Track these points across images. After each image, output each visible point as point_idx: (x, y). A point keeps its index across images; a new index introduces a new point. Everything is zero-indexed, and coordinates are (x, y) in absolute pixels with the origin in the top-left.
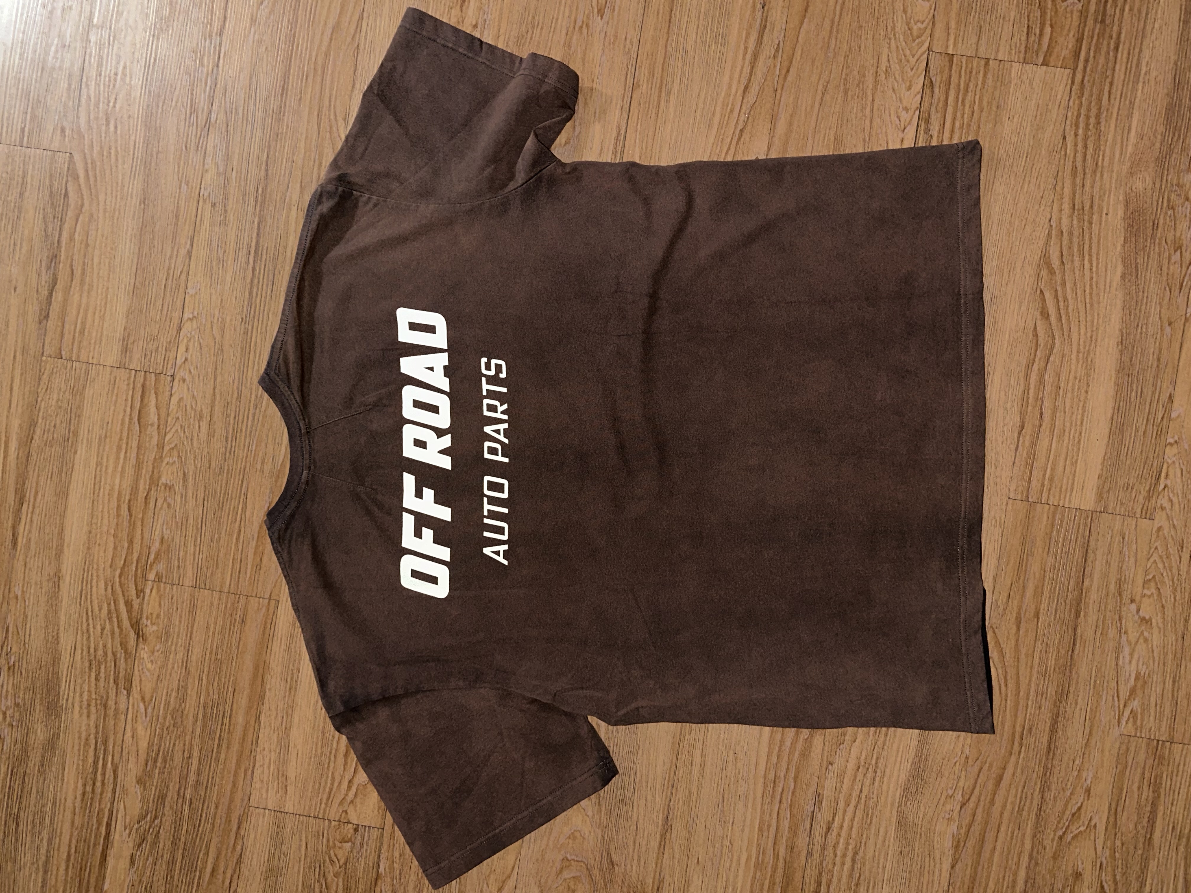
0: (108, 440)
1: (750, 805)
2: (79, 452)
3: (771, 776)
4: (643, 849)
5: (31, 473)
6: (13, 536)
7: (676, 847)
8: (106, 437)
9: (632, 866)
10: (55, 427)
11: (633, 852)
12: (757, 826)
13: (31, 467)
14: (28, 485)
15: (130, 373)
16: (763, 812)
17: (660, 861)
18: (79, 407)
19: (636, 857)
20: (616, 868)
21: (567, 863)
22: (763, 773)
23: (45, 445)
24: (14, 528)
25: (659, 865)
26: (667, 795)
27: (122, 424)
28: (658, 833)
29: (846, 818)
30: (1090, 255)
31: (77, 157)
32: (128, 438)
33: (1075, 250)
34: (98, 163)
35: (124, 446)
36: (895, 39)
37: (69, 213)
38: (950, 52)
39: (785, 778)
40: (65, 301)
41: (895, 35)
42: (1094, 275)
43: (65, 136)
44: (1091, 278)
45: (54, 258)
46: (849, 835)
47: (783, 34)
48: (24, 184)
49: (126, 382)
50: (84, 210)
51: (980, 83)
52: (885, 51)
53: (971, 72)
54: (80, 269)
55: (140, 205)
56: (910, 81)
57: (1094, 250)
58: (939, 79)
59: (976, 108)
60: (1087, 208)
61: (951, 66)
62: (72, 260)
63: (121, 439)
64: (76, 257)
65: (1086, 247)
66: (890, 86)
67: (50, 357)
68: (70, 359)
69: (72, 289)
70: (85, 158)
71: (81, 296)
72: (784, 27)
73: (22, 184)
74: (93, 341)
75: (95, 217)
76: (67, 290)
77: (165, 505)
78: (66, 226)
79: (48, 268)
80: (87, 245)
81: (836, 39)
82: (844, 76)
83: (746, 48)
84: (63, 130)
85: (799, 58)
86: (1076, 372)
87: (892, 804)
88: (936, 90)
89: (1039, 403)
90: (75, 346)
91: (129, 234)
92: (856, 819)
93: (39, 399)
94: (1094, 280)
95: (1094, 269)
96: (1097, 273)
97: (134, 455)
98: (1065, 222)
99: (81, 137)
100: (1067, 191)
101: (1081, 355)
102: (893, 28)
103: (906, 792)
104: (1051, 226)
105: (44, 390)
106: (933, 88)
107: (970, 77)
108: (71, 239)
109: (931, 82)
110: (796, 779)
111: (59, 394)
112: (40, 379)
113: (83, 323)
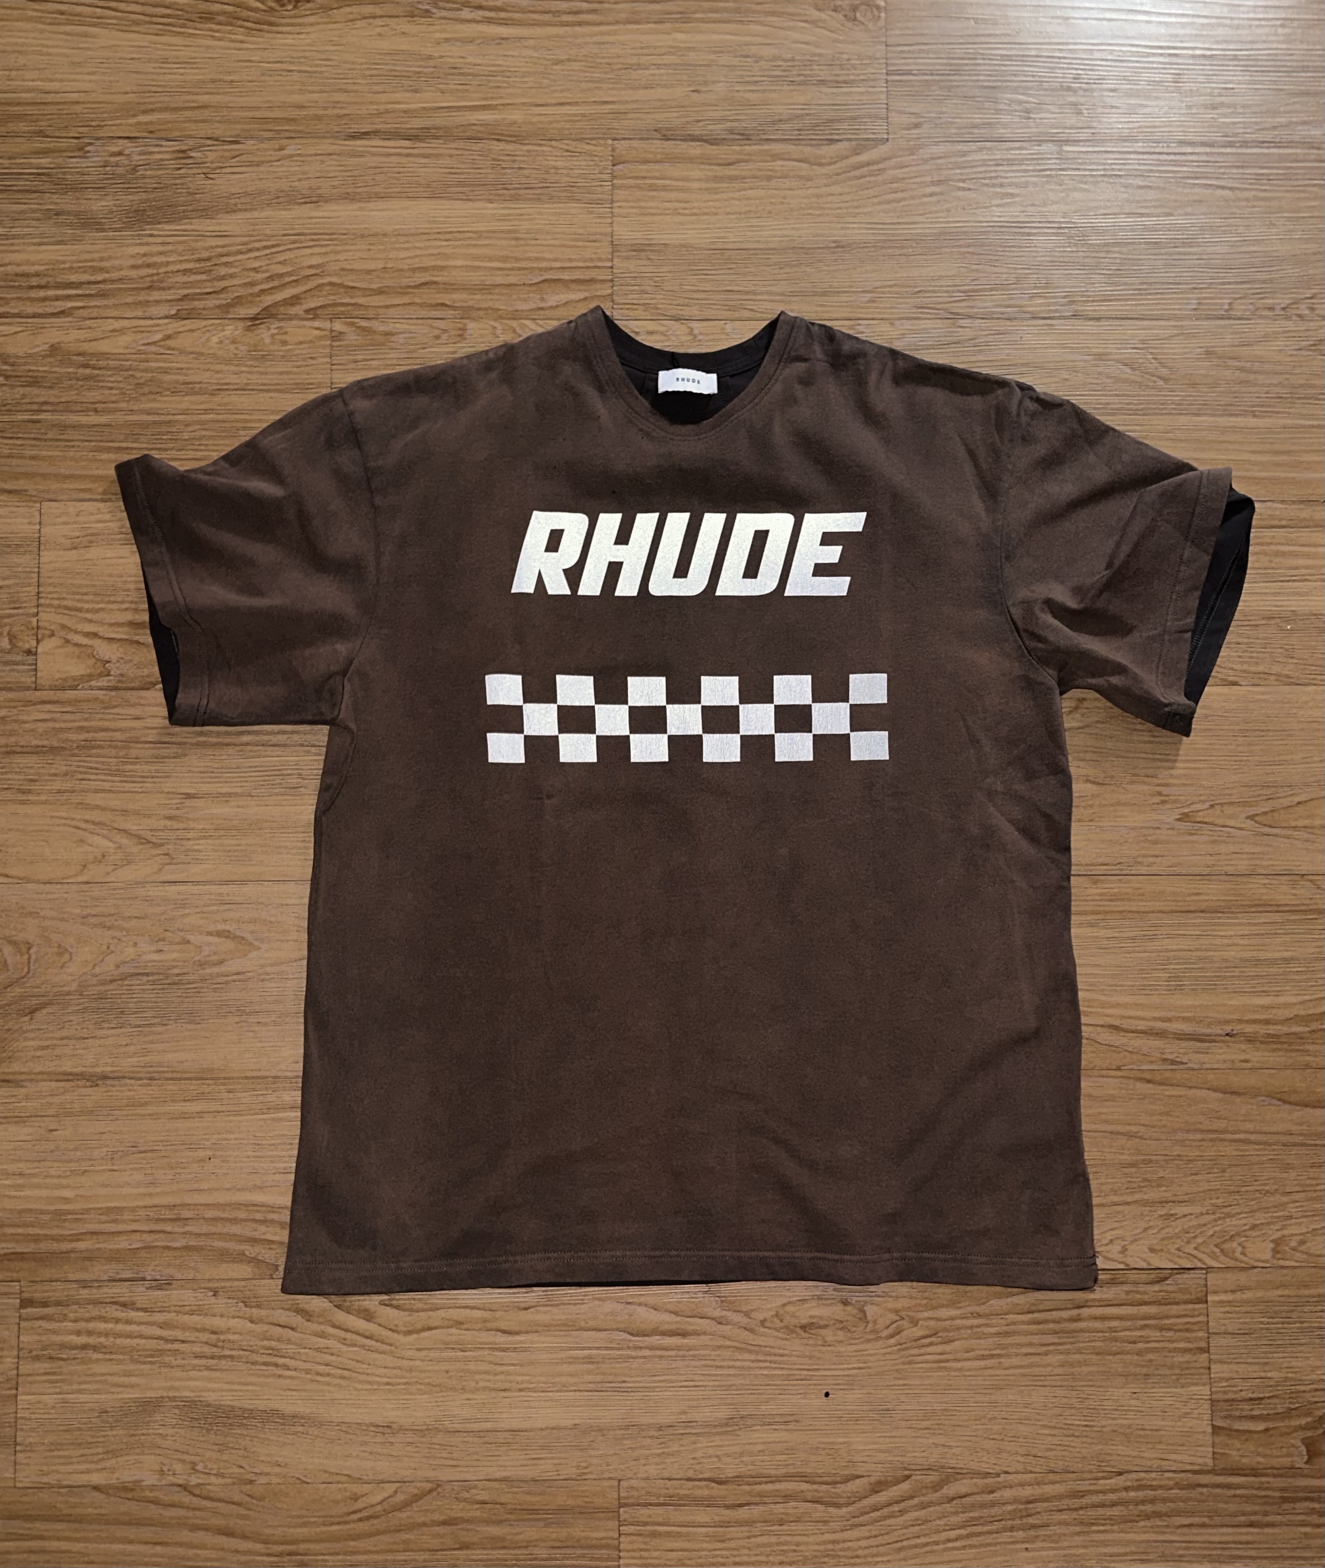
0: (513, 243)
1: (141, 1190)
2: (491, 205)
3: (186, 1214)
4: (58, 1052)
5: (453, 145)
6: (366, 133)
7: (68, 1097)
8: (517, 239)
9: (33, 1039)
10: (520, 168)
11: (52, 1038)
12: (113, 1205)
13: (461, 144)
14: (435, 143)
15: (608, 260)
16: (133, 1209)
17: (45, 1077)
18: (552, 198)
19: (46, 1043)
20: (27, 1018)
21: (24, 950)
22: (188, 1201)
23: (494, 159)
24: (376, 133)
25: (40, 1077)
26: (138, 1072)
27: (537, 259)
28: (84, 1069)
29: (142, 1327)
30: (968, 1536)
31: (883, 150)
32: (519, 269)
33: (971, 1515)
34: (879, 178)
35: (508, 265)
36: (1216, 1220)
37: (809, 148)
38: (1210, 1298)
39: (185, 1233)
40: (691, 160)
41: (1220, 1218)
42: (942, 1546)
43: (909, 129)
44: (937, 1543)
45: (746, 137)
46: (120, 1335)
47: (1196, 1067)
48: (838, 83)
49: (594, 256)
50: (815, 167)
51: (1175, 1345)
52: (1197, 1209)
53: (1187, 1330)
54: (736, 173)
55: (834, 242)
56: (1162, 1250)
57: (974, 1541)
58: (1171, 1288)
59: (1141, 1345)
60: (1030, 1520)
61: (1191, 1302)
62: (746, 161)
63: (517, 260)
64: (751, 166)
65: (979, 1529)
66: (1151, 1224)
67: (613, 150)
68: (613, 177)
69: (708, 167)
70: (885, 159)
71: (699, 180)
72: (1205, 1066)
73: (837, 82)
74: (643, 204)
75: (809, 184)
76: (705, 160)
77: (436, 332)
78: (790, 148)
79: (731, 131)
80: (769, 178)
81: (1203, 1140)
82: (1153, 1158)
83: (1169, 1020)
84: (917, 126)
85: (1167, 1093)
86: (807, 1544)
87: (172, 1388)
88: (1156, 1287)
89: (757, 1500)
90: (632, 182)
91: (792, 232)
92: (143, 1341)
93: (554, 143)
94: (936, 1548)
95: (950, 1545)
96: (945, 1550)
97: (499, 280)
98: (1008, 1494)
99: (912, 151)
100: (1049, 1490)
101: (830, 1546)
102: (1229, 1215)
103: (192, 1404)
104: (998, 1475)
105: (566, 147)
106: (1157, 1282)
107: (1180, 1330)
108: (775, 157)
109: (1166, 1279)
110: (187, 1248)
111: (565, 168)
112: (581, 140)
113: (664, 188)
